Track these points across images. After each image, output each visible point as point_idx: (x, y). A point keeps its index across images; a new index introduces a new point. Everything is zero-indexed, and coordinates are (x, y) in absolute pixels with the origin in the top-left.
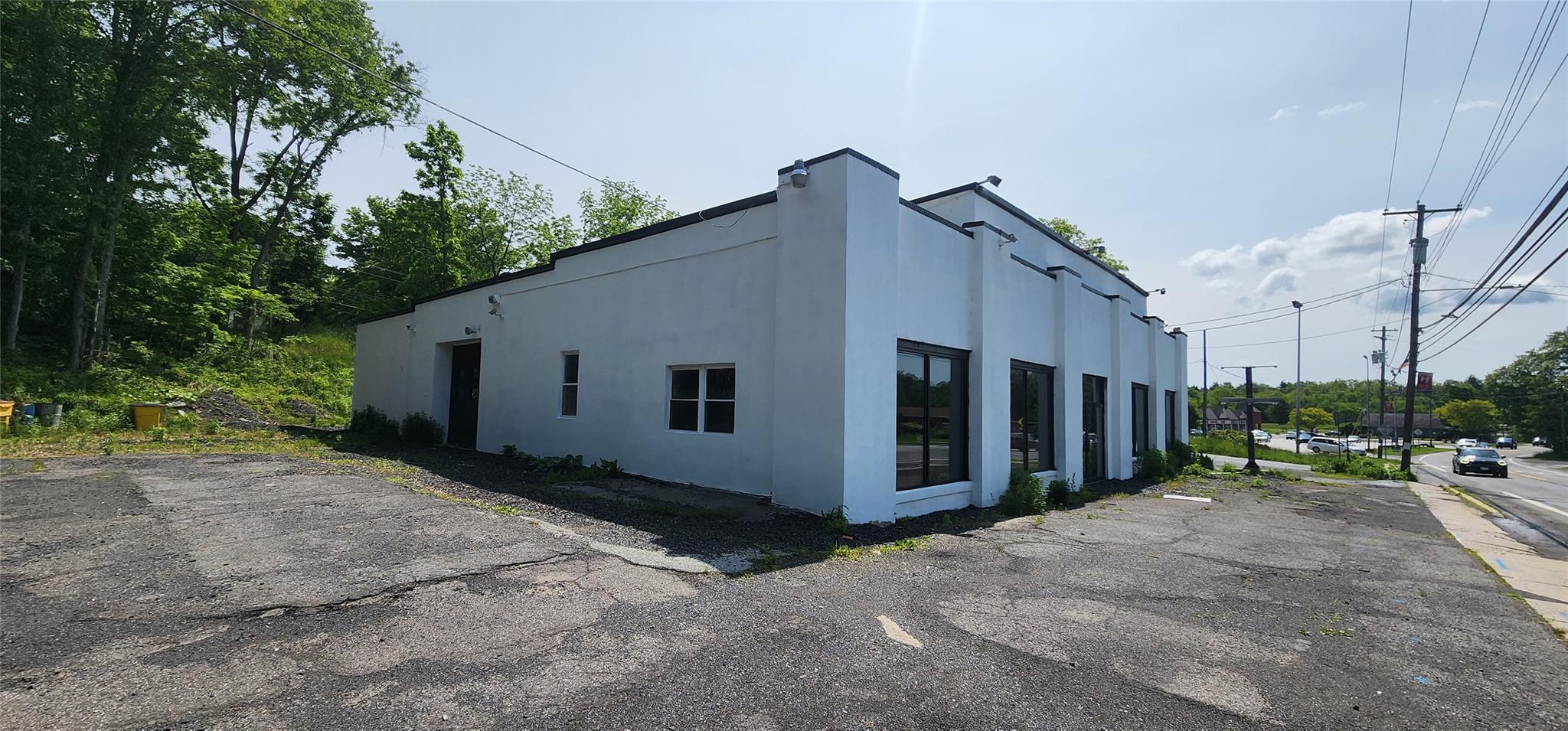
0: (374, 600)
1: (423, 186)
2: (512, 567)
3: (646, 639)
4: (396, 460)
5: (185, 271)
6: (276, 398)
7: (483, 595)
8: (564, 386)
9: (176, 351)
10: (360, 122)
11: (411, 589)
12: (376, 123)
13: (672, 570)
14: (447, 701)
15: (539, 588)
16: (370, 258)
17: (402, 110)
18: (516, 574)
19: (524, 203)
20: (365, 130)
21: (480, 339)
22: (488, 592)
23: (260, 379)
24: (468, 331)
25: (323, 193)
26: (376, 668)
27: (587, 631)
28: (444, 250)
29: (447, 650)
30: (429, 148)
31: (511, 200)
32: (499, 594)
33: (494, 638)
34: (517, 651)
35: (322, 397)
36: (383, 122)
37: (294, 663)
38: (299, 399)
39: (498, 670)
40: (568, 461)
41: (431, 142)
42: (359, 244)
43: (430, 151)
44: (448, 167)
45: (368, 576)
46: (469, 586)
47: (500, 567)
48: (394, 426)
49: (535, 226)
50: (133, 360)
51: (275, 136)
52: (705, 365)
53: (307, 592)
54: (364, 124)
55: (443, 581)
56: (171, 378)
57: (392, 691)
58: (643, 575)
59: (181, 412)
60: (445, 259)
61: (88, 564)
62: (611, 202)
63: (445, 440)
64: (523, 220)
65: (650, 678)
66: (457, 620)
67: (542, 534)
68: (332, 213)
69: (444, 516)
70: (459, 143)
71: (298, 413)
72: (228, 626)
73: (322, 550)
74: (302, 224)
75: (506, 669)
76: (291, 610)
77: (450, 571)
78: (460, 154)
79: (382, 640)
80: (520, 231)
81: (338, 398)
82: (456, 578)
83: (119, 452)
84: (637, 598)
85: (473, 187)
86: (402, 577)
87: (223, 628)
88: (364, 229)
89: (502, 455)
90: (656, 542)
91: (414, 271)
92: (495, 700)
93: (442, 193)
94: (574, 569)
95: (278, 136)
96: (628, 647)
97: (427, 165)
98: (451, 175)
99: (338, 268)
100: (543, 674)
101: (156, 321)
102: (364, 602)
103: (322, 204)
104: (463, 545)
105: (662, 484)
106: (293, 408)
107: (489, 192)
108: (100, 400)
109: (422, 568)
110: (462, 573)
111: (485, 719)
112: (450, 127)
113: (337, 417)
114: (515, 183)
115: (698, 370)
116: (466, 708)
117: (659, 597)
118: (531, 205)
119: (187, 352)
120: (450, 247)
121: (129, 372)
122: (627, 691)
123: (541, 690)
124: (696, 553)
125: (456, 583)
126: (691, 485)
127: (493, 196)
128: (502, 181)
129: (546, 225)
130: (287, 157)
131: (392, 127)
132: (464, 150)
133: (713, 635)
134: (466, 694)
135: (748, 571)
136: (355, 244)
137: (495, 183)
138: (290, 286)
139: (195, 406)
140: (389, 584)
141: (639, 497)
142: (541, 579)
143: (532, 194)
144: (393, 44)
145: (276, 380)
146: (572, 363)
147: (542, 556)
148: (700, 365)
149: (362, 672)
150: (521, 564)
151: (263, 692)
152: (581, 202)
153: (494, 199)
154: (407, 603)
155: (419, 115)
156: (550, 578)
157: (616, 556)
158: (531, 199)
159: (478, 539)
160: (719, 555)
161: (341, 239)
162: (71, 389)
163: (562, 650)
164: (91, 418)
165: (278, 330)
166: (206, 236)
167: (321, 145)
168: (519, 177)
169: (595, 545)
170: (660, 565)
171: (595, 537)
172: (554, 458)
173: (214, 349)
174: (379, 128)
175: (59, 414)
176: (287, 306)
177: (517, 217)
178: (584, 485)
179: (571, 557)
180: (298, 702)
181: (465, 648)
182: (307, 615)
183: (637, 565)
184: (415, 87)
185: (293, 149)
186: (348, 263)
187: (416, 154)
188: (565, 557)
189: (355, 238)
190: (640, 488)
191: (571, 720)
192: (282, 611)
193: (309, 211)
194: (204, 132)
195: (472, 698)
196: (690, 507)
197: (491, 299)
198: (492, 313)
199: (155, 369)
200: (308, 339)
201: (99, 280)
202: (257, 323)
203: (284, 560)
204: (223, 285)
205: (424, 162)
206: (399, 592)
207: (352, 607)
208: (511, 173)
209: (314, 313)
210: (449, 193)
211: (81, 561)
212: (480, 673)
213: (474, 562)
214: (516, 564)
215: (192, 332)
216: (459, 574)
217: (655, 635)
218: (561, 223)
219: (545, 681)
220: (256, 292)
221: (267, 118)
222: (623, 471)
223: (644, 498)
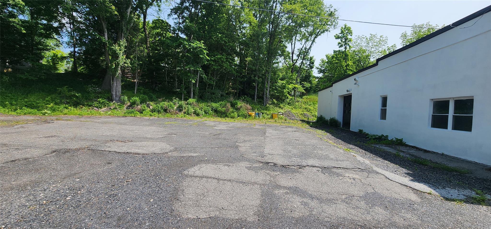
0: (294, 167)
1: (339, 47)
2: (338, 168)
3: (381, 210)
4: (323, 131)
5: (282, 82)
6: (301, 113)
7: (325, 174)
8: (381, 109)
9: (281, 101)
10: (321, 33)
11: (305, 167)
12: (325, 32)
13: (410, 187)
14: (299, 202)
15: (345, 178)
16: (326, 73)
17: (333, 25)
18: (340, 171)
19: (375, 44)
20: (322, 35)
21: (352, 93)
22: (327, 174)
23: (297, 108)
24: (347, 91)
25: (312, 56)
26: (286, 186)
27: (356, 198)
28: (346, 66)
29: (306, 187)
30: (341, 34)
31: (370, 44)
32: (330, 176)
33: (321, 189)
34: (327, 196)
35: (311, 112)
36: (327, 30)
37: (270, 177)
38: (306, 113)
39: (318, 199)
40: (382, 137)
41: (342, 32)
42: (323, 69)
43: (342, 35)
44: (347, 39)
45: (296, 161)
46: (322, 170)
47: (334, 167)
48: (327, 121)
49: (380, 51)
50: (273, 103)
51: (301, 44)
52: (453, 98)
53: (280, 161)
54: (322, 33)
55: (315, 167)
56: (280, 107)
57: (287, 193)
58: (392, 185)
59: (281, 115)
60: (347, 69)
61: (249, 145)
62: (416, 34)
63: (341, 126)
64: (375, 50)
65: (375, 226)
66: (313, 180)
67: (355, 160)
68: (314, 61)
69: (326, 148)
70: (351, 30)
71: (305, 117)
72: (262, 165)
73: (290, 152)
74: (307, 66)
75: (321, 200)
76: (275, 165)
77: (318, 164)
78: (351, 33)
79: (291, 179)
80: (374, 54)
81: (315, 113)
82: (319, 167)
83: (267, 124)
84: (386, 193)
85: (356, 43)
86: (304, 164)
87: (261, 165)
88: (325, 64)
89: (358, 133)
90: (408, 174)
91: (337, 74)
92: (312, 208)
93: (346, 48)
94: (362, 175)
95: (302, 43)
96: (371, 210)
97: (341, 40)
98: (349, 41)
99: (318, 77)
100: (332, 206)
101: (277, 94)
102: (292, 167)
103: (312, 59)
104: (327, 158)
105: (426, 151)
106: (304, 115)
107: (362, 43)
108: (268, 112)
109: (311, 162)
110: (322, 166)
111: (306, 212)
112: (348, 25)
113: (314, 118)
114: (372, 37)
115: (449, 100)
116: (303, 206)
117: (397, 196)
118: (378, 44)
119: (283, 101)
120: (348, 65)
121: (273, 106)
122: (361, 226)
123: (328, 211)
124: (429, 183)
125: (318, 169)
126: (443, 154)
127: (364, 44)
128: (367, 38)
129: (385, 50)
130: (303, 48)
131: (330, 31)
132: (353, 32)
133: (419, 222)
134: (305, 202)
135: (461, 200)
136: (322, 69)
137: (364, 40)
138: (304, 83)
139: (284, 114)
140: (300, 164)
141: (410, 154)
142: (347, 175)
143: (378, 40)
144: (330, 5)
145: (301, 108)
146: (384, 100)
147: (351, 168)
148: (450, 98)
149: (282, 185)
150: (342, 168)
151: (261, 182)
152: (401, 38)
153: (364, 45)
154: (302, 171)
155: (338, 25)
156: (351, 175)
157: (383, 175)
158: (378, 42)
159: (332, 157)
160: (444, 188)
161: (319, 68)
162: (263, 110)
163: (343, 201)
164: (266, 116)
165: (302, 95)
166: (286, 73)
167: (311, 42)
168: (373, 35)
169: (375, 168)
170: (403, 184)
171: (377, 166)
172: (376, 135)
173: (288, 100)
174: (326, 33)
175: (261, 115)
176: (303, 88)
177: (373, 49)
178: (385, 146)
179: (362, 170)
180: (266, 187)
181: (311, 189)
182: (278, 167)
183: (392, 180)
184: (336, 16)
185: (305, 46)
186: (321, 75)
187: (337, 37)
188: (360, 170)
189: (322, 67)
190: (412, 151)
191: (333, 226)
192: (273, 164)
193: (309, 62)
194: (286, 47)
195: (306, 204)
196: (437, 163)
197: (355, 79)
198: (355, 84)
199: (277, 105)
200: (308, 97)
201: (267, 86)
202: (297, 93)
203: (281, 152)
204: (290, 84)
205: (340, 39)
206: (301, 167)
207: (288, 168)
208: (371, 34)
209: (310, 90)
210: (348, 47)
211: (248, 144)
212: (312, 198)
213: (326, 164)
214: (340, 168)
215: (284, 97)
216: (320, 166)
217: (386, 210)
218: (391, 48)
219: (331, 209)
220: (296, 85)
221: (299, 39)
222: (406, 143)
223: (412, 155)
